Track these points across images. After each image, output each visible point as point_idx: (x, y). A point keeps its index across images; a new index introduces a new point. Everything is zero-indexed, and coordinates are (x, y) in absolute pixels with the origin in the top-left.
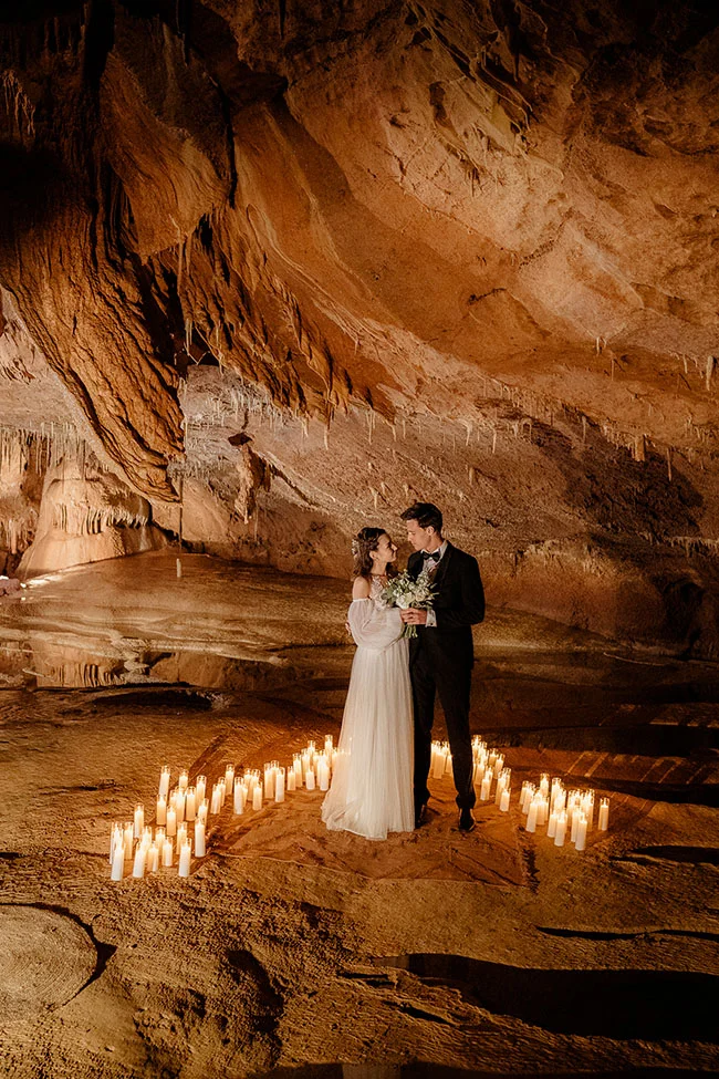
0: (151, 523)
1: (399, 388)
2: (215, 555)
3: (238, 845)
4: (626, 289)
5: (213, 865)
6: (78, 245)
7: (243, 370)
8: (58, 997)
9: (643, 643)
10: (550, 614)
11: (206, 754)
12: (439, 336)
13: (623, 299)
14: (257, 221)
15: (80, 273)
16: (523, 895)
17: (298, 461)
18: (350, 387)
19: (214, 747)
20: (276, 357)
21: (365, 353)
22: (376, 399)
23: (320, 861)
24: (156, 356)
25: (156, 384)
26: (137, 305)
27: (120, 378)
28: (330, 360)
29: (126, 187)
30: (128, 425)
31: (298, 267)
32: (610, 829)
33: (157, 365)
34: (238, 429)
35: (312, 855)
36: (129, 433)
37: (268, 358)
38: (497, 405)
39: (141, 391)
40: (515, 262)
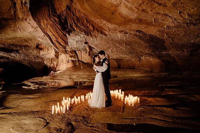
0: (78, 60)
1: (106, 31)
2: (90, 65)
3: (75, 108)
4: (134, 9)
5: (69, 111)
6: (46, 13)
7: (80, 30)
8: (39, 129)
9: (162, 73)
10: (147, 69)
11: (72, 95)
12: (109, 21)
13: (134, 11)
14: (76, 4)
15: (47, 17)
16: (121, 113)
17: (96, 45)
18: (98, 32)
19: (74, 94)
20: (85, 28)
21: (99, 25)
22: (103, 33)
23: (87, 110)
24: (62, 30)
25: (62, 34)
26: (58, 21)
27: (56, 34)
28: (93, 27)
29: (54, 2)
30: (58, 42)
31: (85, 12)
32: (140, 103)
33: (62, 31)
34: (85, 41)
35: (86, 109)
36: (58, 43)
37: (83, 28)
38: (123, 32)
39: (60, 36)
40: (117, 6)
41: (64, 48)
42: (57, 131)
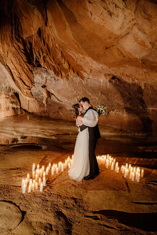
0: (21, 108)
1: (86, 72)
2: (36, 115)
3: (54, 183)
4: (148, 44)
5: (48, 188)
6: (8, 34)
7: (48, 67)
8: (12, 227)
9: (137, 133)
11: (43, 160)
12: (97, 58)
13: (147, 47)
14: (52, 30)
15: (9, 41)
16: (127, 194)
17: (58, 91)
18: (74, 71)
19: (44, 158)
20: (56, 64)
21: (78, 63)
22: (80, 74)
23: (75, 186)
24: (28, 62)
25: (28, 69)
26: (23, 50)
27: (19, 68)
28: (69, 65)
29: (20, 20)
30: (21, 79)
31: (63, 41)
32: (144, 176)
33: (28, 65)
34: (44, 84)
35: (73, 185)
36: (21, 81)
37: (54, 65)
38: (110, 76)
39: (24, 71)
40: (118, 38)
41: (30, 90)
42: (46, 230)
